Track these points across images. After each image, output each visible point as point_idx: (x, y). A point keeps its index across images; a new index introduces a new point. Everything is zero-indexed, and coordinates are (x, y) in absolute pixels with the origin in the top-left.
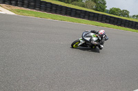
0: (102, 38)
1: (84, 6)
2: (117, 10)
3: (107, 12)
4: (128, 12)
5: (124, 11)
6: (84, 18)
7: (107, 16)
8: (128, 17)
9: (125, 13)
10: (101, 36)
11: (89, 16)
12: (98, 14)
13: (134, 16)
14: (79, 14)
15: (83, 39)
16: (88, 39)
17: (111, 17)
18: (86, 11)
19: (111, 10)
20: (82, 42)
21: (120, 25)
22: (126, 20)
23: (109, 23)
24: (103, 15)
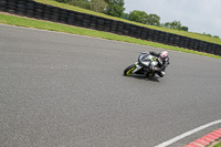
0: (164, 62)
1: (88, 8)
2: (142, 14)
3: (126, 17)
4: (159, 18)
5: (151, 15)
6: (88, 26)
7: (126, 24)
8: (158, 25)
9: (154, 19)
10: (163, 59)
11: (97, 23)
12: (112, 21)
13: (167, 24)
14: (81, 21)
15: (140, 64)
16: (147, 63)
17: (131, 25)
18: (92, 16)
19: (132, 14)
20: (139, 67)
21: (146, 39)
22: (155, 31)
23: (129, 35)
24: (119, 22)
